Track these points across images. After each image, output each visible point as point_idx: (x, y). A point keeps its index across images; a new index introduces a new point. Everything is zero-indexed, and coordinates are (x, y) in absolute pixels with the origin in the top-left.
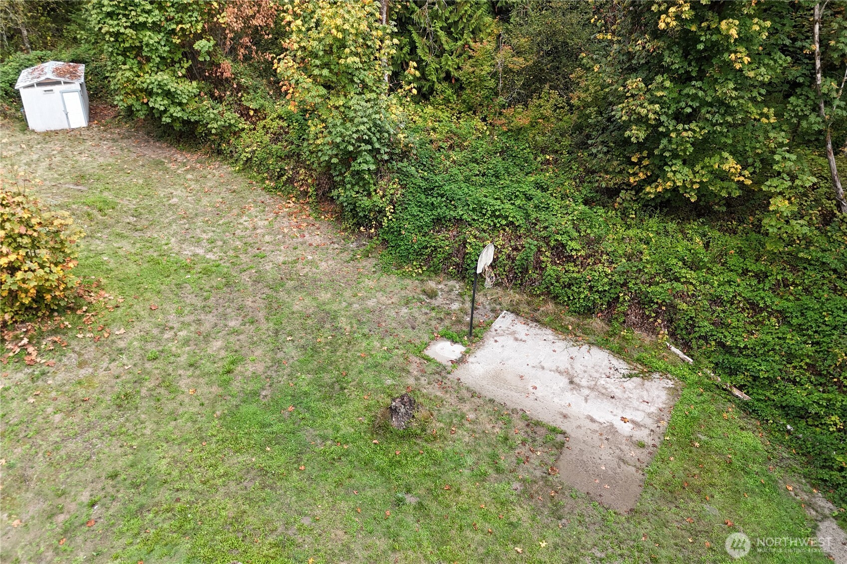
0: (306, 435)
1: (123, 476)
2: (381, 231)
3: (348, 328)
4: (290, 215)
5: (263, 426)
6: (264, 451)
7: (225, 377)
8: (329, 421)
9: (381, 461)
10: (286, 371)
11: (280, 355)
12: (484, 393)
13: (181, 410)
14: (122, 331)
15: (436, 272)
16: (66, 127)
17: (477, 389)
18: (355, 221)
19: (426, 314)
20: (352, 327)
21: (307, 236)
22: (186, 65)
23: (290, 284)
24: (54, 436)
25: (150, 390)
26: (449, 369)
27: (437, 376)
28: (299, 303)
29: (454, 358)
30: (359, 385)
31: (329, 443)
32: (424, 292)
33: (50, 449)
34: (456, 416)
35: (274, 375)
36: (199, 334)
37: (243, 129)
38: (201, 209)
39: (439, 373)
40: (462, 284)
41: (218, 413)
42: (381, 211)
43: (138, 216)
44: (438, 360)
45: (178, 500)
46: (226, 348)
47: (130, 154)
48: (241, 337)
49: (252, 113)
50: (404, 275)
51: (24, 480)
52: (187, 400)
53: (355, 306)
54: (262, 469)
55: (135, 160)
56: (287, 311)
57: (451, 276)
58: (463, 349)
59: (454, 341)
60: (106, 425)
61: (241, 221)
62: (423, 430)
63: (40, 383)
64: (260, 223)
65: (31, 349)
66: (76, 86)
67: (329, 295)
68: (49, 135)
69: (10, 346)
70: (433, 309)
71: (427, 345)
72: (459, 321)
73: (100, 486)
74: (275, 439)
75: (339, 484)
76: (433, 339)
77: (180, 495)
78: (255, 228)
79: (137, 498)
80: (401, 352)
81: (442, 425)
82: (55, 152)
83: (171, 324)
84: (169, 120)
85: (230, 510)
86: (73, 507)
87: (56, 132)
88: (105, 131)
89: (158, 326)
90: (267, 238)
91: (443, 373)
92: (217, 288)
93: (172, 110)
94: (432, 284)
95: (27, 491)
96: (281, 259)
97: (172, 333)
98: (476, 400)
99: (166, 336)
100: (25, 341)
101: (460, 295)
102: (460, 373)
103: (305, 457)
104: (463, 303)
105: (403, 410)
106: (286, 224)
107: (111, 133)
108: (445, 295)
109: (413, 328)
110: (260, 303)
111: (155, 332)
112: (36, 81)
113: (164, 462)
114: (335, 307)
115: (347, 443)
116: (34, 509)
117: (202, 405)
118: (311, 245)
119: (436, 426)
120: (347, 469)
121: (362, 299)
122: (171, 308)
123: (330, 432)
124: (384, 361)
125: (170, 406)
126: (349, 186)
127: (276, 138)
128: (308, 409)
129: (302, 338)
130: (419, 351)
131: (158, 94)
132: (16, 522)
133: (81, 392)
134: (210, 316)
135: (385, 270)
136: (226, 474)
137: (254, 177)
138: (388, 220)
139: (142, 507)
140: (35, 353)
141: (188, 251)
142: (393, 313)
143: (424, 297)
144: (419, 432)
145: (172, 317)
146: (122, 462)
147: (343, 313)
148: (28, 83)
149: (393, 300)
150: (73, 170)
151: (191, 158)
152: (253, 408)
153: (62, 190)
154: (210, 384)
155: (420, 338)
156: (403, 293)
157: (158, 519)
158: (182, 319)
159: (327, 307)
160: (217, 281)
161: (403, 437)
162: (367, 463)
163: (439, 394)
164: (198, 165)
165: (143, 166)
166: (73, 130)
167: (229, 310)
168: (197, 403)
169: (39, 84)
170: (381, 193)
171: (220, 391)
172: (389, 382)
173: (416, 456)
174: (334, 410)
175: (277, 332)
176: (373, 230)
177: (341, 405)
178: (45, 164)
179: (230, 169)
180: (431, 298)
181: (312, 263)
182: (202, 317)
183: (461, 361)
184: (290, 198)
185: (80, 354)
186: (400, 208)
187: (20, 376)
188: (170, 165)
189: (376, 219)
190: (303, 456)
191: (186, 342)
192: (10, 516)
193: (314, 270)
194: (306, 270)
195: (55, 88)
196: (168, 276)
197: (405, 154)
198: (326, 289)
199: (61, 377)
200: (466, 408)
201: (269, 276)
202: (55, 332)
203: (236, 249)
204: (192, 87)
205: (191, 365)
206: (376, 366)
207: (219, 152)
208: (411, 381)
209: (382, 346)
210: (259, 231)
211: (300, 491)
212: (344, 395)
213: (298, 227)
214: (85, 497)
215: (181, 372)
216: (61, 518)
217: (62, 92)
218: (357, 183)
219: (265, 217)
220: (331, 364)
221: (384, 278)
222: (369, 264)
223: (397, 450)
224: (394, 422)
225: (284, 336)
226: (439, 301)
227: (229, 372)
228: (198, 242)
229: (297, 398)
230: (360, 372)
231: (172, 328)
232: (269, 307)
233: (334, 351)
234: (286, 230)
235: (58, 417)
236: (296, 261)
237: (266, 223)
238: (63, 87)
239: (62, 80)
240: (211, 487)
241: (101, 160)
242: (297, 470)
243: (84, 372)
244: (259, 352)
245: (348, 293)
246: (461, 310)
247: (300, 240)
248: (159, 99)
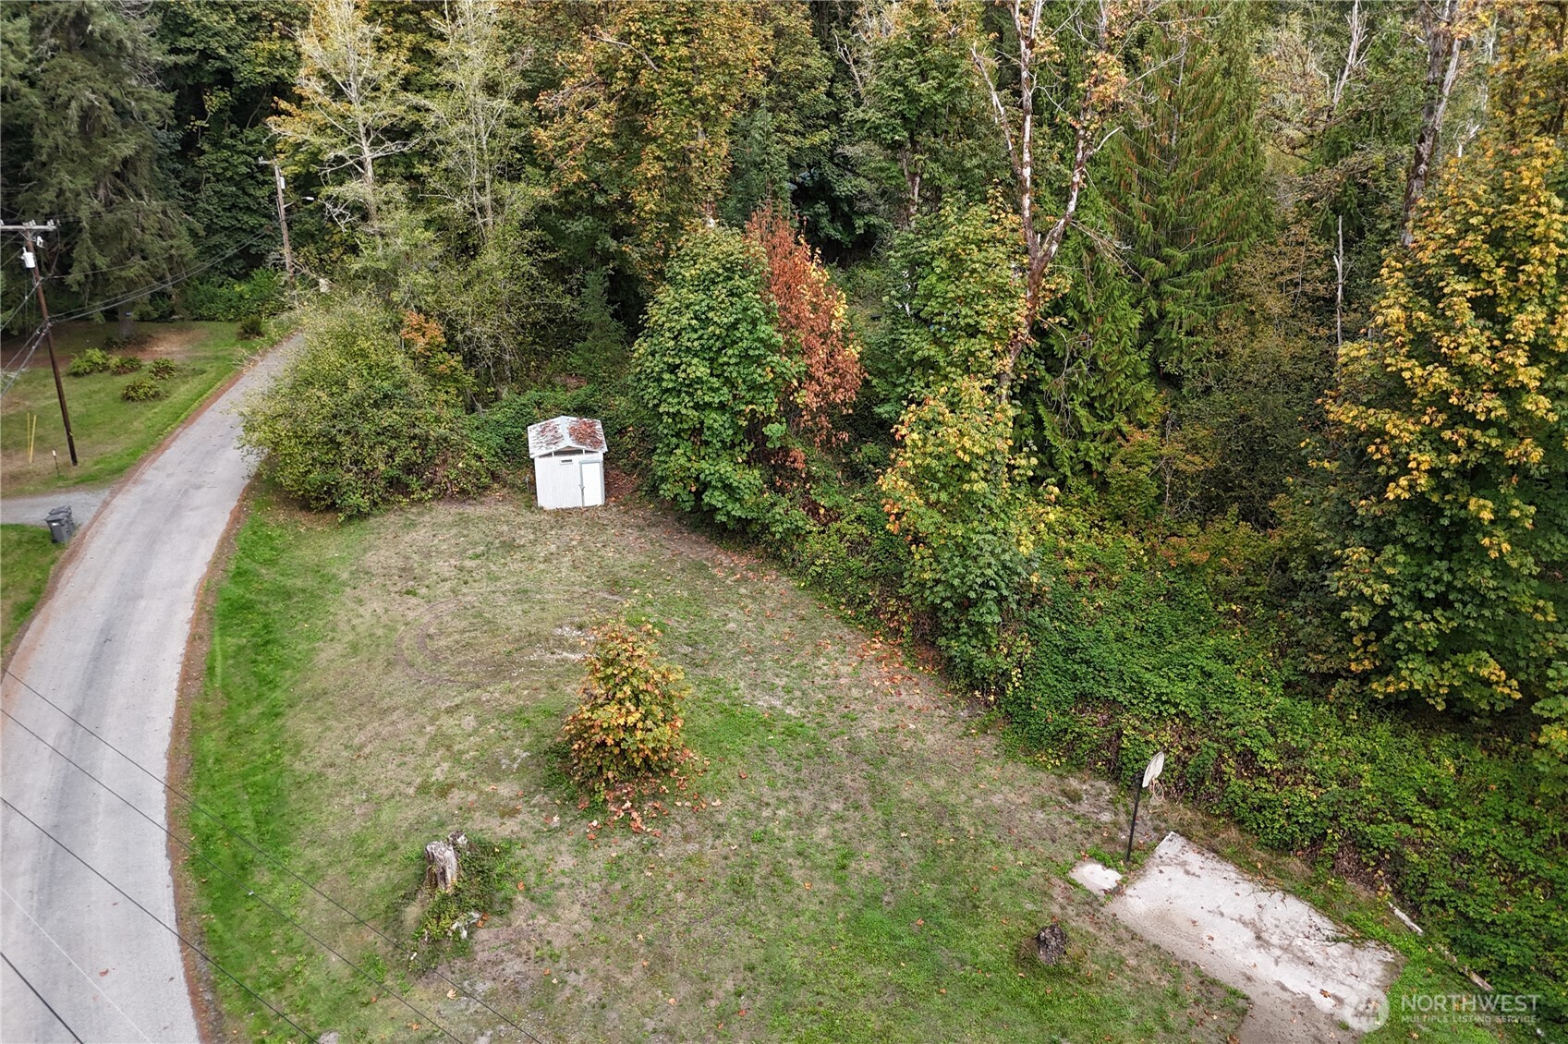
0: (942, 955)
1: (760, 970)
2: (1002, 700)
3: (972, 830)
4: (879, 660)
5: (894, 937)
6: (900, 967)
7: (840, 873)
8: (964, 944)
9: (1028, 996)
10: (906, 876)
11: (895, 854)
12: (1146, 937)
13: (801, 906)
14: (718, 802)
15: (1079, 767)
16: (580, 505)
17: (1138, 930)
18: (967, 681)
19: (1068, 823)
20: (977, 830)
21: (904, 693)
22: (747, 449)
23: (893, 761)
24: (682, 916)
25: (761, 877)
26: (1103, 900)
27: (1087, 907)
28: (909, 790)
29: (1107, 887)
30: (994, 905)
31: (968, 968)
32: (1064, 793)
33: (682, 929)
34: (1114, 959)
35: (893, 878)
36: (800, 814)
37: (810, 532)
38: (767, 642)
39: (1090, 904)
40: (1115, 787)
41: (841, 915)
42: (1005, 675)
43: (694, 645)
44: (1088, 887)
45: (820, 1004)
46: (834, 838)
47: (664, 551)
48: (847, 825)
49: (822, 511)
50: (1036, 766)
51: (665, 960)
52: (805, 896)
53: (976, 801)
54: (900, 986)
55: (672, 561)
56: (895, 800)
57: (1099, 774)
58: (1119, 877)
59: (1106, 865)
60: (730, 912)
61: (819, 664)
62: (1077, 970)
63: (650, 854)
64: (844, 670)
65: (635, 815)
66: (599, 456)
67: (942, 782)
68: (562, 515)
69: (613, 809)
70: (1077, 818)
71: (1073, 865)
72: (1112, 840)
73: (740, 976)
74: (906, 955)
75: (986, 1015)
76: (1080, 859)
77: (821, 999)
78: (837, 677)
79: (780, 996)
80: (1040, 870)
81: (1097, 967)
82: (574, 543)
83: (765, 800)
84: (724, 519)
85: (875, 1024)
86: (721, 994)
87: (568, 512)
88: (626, 512)
89: (753, 799)
90: (855, 692)
91: (1095, 905)
92: (808, 757)
93: (730, 508)
94: (1073, 783)
95: (672, 971)
96: (876, 725)
97: (769, 810)
98: (1137, 943)
99: (764, 814)
100: (628, 804)
101: (1111, 802)
102: (1115, 907)
103: (945, 980)
104: (1116, 814)
105: (1053, 943)
106: (875, 674)
107: (636, 517)
108: (1092, 801)
109: (1054, 841)
110: (861, 784)
111: (751, 807)
112: (553, 448)
113: (796, 961)
114: (952, 799)
115: (989, 970)
116: (684, 989)
117: (821, 903)
118: (910, 707)
119: (1091, 968)
120: (993, 1001)
121: (984, 792)
122: (763, 778)
123: (968, 956)
124: (1020, 879)
125: (789, 900)
126: (964, 639)
127: (854, 548)
128: (940, 925)
129: (918, 836)
130: (1064, 872)
131: (716, 488)
132: (671, 1000)
133: (694, 871)
134: (806, 794)
135: (1009, 754)
136: (862, 985)
137: (826, 599)
138: (1014, 688)
139: (786, 1005)
140: (639, 820)
141: (763, 701)
142: (1026, 818)
143: (1064, 800)
144: (1071, 971)
145: (765, 790)
146: (756, 956)
147: (963, 809)
148: (545, 451)
149: (1025, 799)
150: (601, 571)
151: (742, 562)
152: (877, 915)
153: (597, 599)
154: (825, 879)
155: (1062, 855)
156: (1036, 791)
157: (805, 1020)
158: (776, 794)
159: (943, 798)
160: (806, 747)
161: (1053, 974)
162: (1015, 997)
163: (1091, 929)
164: (751, 574)
165: (683, 570)
166: (588, 509)
167: (826, 789)
168: (816, 900)
169: (557, 453)
170: (1005, 651)
171: (837, 889)
172: (1030, 907)
173: (1070, 998)
174: (969, 931)
175: (887, 824)
176: (992, 698)
177: (976, 926)
178: (567, 560)
179: (791, 584)
180: (1074, 802)
181: (914, 733)
182: (798, 793)
183: (1116, 892)
184: (875, 636)
185: (683, 827)
186: (1030, 673)
187: (629, 844)
188: (715, 571)
189: (996, 684)
190: (942, 979)
191: (788, 825)
192: (663, 993)
193: (919, 744)
194: (910, 743)
195: (575, 458)
196: (748, 735)
197: (1036, 600)
198: (938, 773)
199: (670, 851)
200: (1125, 951)
201: (866, 748)
202: (655, 796)
203: (819, 704)
204: (755, 476)
205: (800, 854)
206: (1012, 885)
207: (777, 557)
208: (1056, 909)
209: (1016, 860)
210: (842, 681)
211: (945, 1016)
212: (978, 915)
213: (892, 679)
214: (729, 985)
215: (790, 860)
216: (713, 1003)
217: (581, 463)
218: (975, 635)
219: (846, 661)
220: (958, 874)
221: (1010, 766)
222: (987, 743)
223: (1049, 988)
224: (1042, 956)
225: (896, 830)
226: (1084, 807)
227: (844, 868)
228: (771, 689)
229: (926, 911)
230: (994, 890)
231: (768, 804)
232: (872, 788)
233: (960, 858)
234: (876, 683)
235: (680, 896)
236: (895, 730)
237: (850, 669)
238: (584, 457)
239: (584, 448)
240: (851, 995)
241: (631, 557)
242: (939, 992)
243: (692, 848)
244: (871, 848)
245: (966, 782)
246: (1115, 824)
247: (895, 699)
248: (716, 493)
